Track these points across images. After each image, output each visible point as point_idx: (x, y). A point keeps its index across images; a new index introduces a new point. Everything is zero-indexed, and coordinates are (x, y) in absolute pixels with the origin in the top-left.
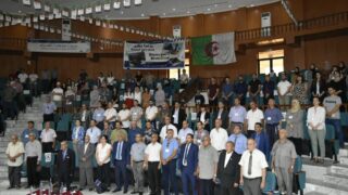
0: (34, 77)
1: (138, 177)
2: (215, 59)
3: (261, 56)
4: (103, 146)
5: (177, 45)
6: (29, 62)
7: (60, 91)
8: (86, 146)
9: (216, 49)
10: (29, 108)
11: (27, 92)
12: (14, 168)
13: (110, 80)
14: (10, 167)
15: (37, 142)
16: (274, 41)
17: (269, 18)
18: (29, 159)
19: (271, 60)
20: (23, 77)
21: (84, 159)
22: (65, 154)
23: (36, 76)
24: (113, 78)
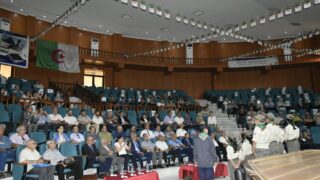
2: (60, 65)
3: (87, 72)
5: (19, 41)
9: (62, 57)
16: (98, 62)
17: (98, 44)
19: (94, 76)
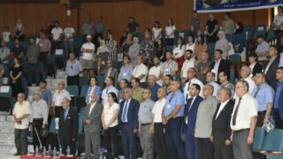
4: (110, 105)
6: (69, 12)
8: (92, 107)
11: (59, 52)
12: (20, 130)
13: (169, 31)
14: (16, 130)
15: (44, 102)
18: (35, 120)
21: (88, 121)
23: (72, 30)
24: (174, 28)
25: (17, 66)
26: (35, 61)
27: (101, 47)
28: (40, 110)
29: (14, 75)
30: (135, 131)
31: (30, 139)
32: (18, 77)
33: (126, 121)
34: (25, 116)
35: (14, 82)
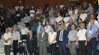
0: (22, 8)
1: (73, 51)
7: (33, 11)
8: (43, 34)
10: (19, 23)
11: (18, 15)
13: (61, 6)
14: (5, 45)
15: (18, 33)
18: (14, 41)
20: (17, 8)
21: (42, 41)
22: (31, 37)
23: (23, 7)
24: (63, 6)
25: (3, 19)
26: (10, 18)
27: (37, 12)
28: (16, 36)
29: (2, 23)
30: (66, 45)
31: (12, 49)
32: (3, 23)
33: (62, 40)
34: (9, 39)
35: (1, 25)
